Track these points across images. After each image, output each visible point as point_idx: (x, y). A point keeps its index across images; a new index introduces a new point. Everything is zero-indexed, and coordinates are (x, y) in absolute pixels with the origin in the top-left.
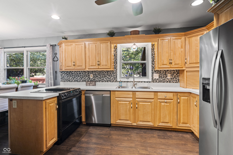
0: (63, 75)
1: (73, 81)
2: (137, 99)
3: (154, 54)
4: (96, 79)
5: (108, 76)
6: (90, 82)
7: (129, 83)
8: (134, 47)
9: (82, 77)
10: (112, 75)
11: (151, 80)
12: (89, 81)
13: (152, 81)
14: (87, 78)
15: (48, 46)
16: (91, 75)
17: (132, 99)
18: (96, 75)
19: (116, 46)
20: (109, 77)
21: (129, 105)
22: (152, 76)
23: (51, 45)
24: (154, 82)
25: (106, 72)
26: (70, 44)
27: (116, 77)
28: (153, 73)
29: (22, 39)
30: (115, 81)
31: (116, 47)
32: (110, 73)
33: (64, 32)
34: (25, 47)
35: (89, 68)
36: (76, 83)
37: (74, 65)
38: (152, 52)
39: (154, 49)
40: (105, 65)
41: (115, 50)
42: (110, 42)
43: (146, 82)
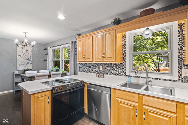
0: (81, 66)
1: (87, 71)
2: (144, 106)
3: (184, 39)
4: (105, 71)
5: (116, 69)
6: (99, 74)
7: (140, 78)
8: (147, 32)
9: (94, 69)
10: (121, 68)
11: (177, 78)
12: (99, 72)
13: (179, 80)
14: (97, 69)
15: (71, 42)
16: (101, 67)
17: (137, 104)
18: (105, 67)
19: (125, 35)
20: (118, 70)
21: (133, 111)
22: (179, 72)
23: (73, 42)
24: (182, 82)
25: (114, 65)
26: (81, 39)
27: (125, 71)
28: (180, 68)
29: (59, 40)
30: (123, 75)
31: (125, 37)
32: (119, 66)
33: (79, 30)
34: (61, 45)
35: (96, 60)
36: (89, 73)
37: (84, 58)
38: (179, 36)
39: (182, 31)
40: (110, 57)
41: (124, 40)
42: (115, 31)
43: (167, 80)
